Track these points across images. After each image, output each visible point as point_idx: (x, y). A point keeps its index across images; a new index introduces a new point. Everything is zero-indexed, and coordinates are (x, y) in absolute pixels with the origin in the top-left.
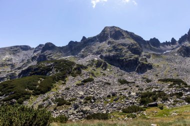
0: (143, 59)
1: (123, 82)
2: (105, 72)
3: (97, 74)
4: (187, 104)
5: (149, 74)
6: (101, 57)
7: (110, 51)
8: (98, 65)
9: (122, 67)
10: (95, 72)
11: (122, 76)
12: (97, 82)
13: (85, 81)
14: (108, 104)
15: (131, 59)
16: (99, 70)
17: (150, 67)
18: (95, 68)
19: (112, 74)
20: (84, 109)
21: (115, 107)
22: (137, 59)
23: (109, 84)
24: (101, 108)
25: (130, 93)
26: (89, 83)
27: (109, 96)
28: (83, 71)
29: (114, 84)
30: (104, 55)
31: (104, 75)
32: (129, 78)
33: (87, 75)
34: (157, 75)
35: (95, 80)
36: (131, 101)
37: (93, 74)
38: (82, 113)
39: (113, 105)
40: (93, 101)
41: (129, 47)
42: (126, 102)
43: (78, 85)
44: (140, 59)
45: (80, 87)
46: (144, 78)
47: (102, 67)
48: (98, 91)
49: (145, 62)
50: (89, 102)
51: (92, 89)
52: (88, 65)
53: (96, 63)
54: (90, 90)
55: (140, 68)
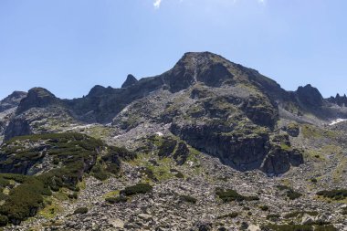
0: (280, 137)
1: (227, 196)
2: (183, 169)
3: (162, 173)
5: (294, 177)
6: (174, 129)
7: (196, 115)
8: (166, 149)
9: (226, 156)
10: (156, 170)
11: (225, 180)
12: (161, 195)
13: (129, 192)
15: (251, 136)
16: (167, 164)
17: (298, 158)
18: (156, 159)
19: (201, 174)
22: (265, 137)
23: (193, 201)
25: (245, 226)
26: (140, 196)
28: (126, 165)
29: (205, 202)
30: (181, 124)
31: (180, 175)
32: (243, 187)
33: (134, 176)
34: (314, 181)
35: (157, 188)
37: (150, 173)
41: (245, 105)
43: (111, 201)
44: (272, 137)
45: (115, 207)
46: (282, 188)
47: (175, 157)
48: (163, 220)
49: (284, 147)
51: (146, 213)
52: (138, 150)
53: (160, 145)
54: (142, 215)
55: (272, 160)
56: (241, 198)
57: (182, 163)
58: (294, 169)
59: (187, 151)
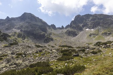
0: (48, 35)
1: (38, 46)
2: (24, 41)
3: (19, 41)
6: (21, 31)
8: (19, 36)
9: (35, 38)
12: (21, 45)
13: (11, 44)
14: (37, 58)
15: (41, 34)
16: (20, 39)
17: (52, 40)
18: (17, 38)
20: (17, 62)
21: (44, 60)
22: (44, 35)
23: (30, 47)
24: (32, 61)
26: (15, 46)
28: (8, 38)
30: (23, 30)
33: (11, 41)
34: (55, 44)
35: (19, 44)
36: (54, 55)
37: (16, 41)
38: (14, 66)
39: (41, 58)
40: (24, 56)
41: (40, 27)
44: (46, 34)
47: (22, 38)
49: (49, 37)
50: (20, 56)
51: (17, 49)
52: (11, 35)
53: (18, 34)
54: (16, 50)
55: (46, 40)
56: (42, 47)
57: (24, 39)
58: (51, 42)
59: (25, 37)
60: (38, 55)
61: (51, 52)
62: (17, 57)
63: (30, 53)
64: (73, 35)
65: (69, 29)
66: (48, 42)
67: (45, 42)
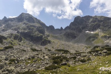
1: (34, 50)
3: (15, 44)
4: (81, 63)
5: (49, 46)
6: (18, 32)
7: (24, 29)
8: (16, 37)
9: (32, 40)
10: (13, 43)
11: (32, 46)
12: (16, 49)
13: (6, 48)
14: (29, 65)
15: (39, 36)
16: (16, 42)
17: (49, 42)
18: (13, 40)
19: (26, 45)
20: (9, 69)
21: (35, 67)
22: (42, 36)
23: (25, 51)
24: (24, 67)
25: (44, 57)
26: (10, 49)
27: (29, 59)
28: (4, 41)
29: (28, 51)
30: (20, 31)
31: (20, 45)
32: (37, 48)
33: (7, 44)
34: (53, 47)
35: (14, 47)
36: (45, 62)
37: (11, 43)
38: (7, 72)
39: (33, 65)
40: (16, 62)
41: (37, 28)
42: (42, 63)
43: (1, 50)
44: (44, 36)
47: (18, 40)
48: (17, 56)
49: (46, 39)
50: (13, 63)
52: (7, 37)
53: (14, 36)
54: (11, 54)
55: (43, 42)
56: (37, 51)
57: (20, 42)
58: (49, 44)
59: (22, 38)
60: (30, 61)
61: (43, 58)
62: (10, 63)
63: (22, 60)
64: (72, 37)
65: (68, 31)
66: (45, 45)
67: (42, 45)
